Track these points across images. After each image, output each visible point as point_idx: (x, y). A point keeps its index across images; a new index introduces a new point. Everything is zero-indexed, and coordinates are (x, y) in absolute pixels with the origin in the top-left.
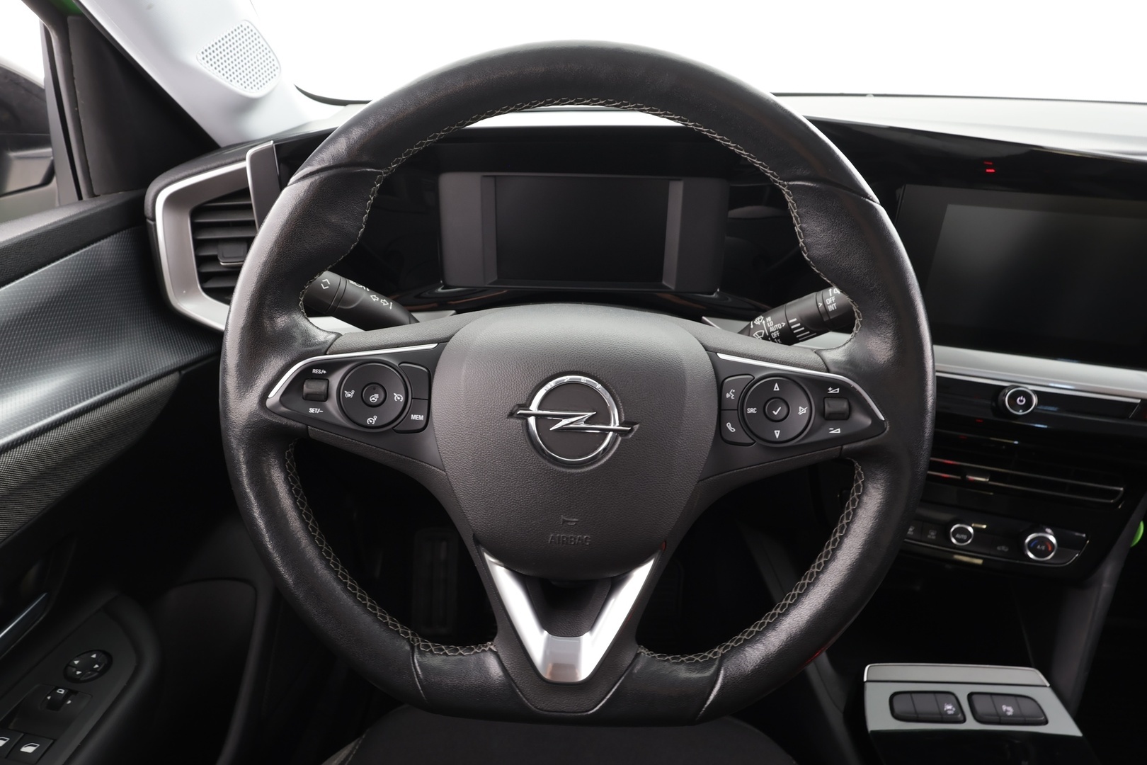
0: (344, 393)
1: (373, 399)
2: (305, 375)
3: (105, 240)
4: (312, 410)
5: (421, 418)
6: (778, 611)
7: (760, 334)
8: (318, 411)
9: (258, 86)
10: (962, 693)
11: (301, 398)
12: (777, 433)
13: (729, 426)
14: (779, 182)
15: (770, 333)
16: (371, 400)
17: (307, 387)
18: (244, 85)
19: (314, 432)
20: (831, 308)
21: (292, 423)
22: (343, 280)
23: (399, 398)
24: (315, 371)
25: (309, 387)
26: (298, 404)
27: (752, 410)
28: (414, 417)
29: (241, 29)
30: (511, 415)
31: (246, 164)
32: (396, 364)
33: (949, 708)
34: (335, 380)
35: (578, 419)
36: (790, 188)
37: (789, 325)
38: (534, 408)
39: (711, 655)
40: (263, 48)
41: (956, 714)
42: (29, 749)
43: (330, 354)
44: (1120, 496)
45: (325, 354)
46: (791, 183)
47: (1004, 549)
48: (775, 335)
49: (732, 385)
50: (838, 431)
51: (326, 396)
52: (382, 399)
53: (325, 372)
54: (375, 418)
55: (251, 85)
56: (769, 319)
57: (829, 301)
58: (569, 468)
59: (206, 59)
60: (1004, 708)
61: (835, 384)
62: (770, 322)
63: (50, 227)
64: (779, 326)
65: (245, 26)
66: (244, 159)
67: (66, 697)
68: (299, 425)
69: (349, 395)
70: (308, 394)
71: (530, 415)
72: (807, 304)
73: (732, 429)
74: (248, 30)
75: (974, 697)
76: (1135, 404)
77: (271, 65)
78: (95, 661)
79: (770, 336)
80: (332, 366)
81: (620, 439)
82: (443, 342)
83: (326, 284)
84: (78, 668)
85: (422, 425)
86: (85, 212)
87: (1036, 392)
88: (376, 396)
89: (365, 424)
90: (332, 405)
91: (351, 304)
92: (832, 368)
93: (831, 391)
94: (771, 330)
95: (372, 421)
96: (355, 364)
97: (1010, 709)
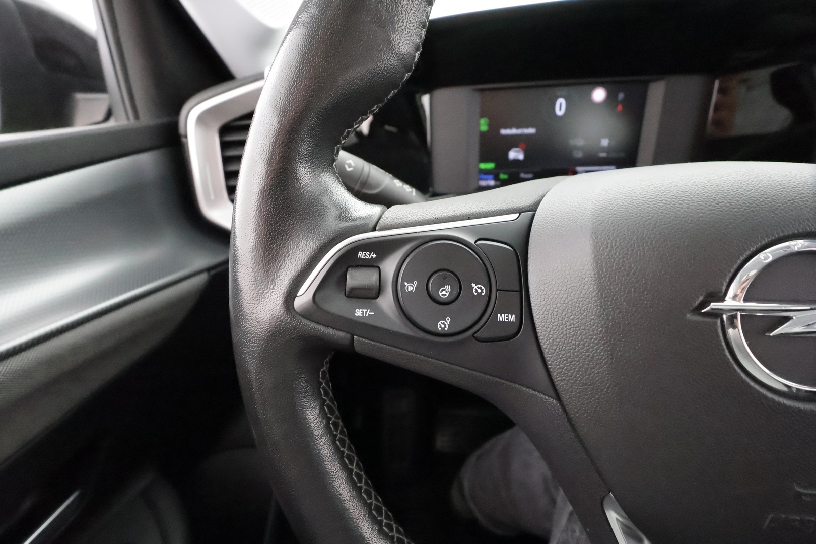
0: (403, 286)
1: (444, 292)
2: (348, 260)
4: (359, 313)
8: (367, 312)
11: (342, 295)
16: (440, 294)
17: (351, 277)
19: (362, 344)
21: (332, 332)
23: (479, 291)
24: (361, 255)
25: (356, 278)
26: (338, 305)
28: (501, 318)
30: (697, 311)
32: (470, 240)
43: (381, 230)
45: (374, 230)
51: (379, 291)
52: (455, 293)
53: (374, 256)
68: (341, 335)
69: (410, 287)
70: (353, 289)
80: (384, 248)
82: (528, 211)
85: (515, 330)
88: (448, 288)
90: (386, 302)
95: (444, 325)
96: (421, 241)
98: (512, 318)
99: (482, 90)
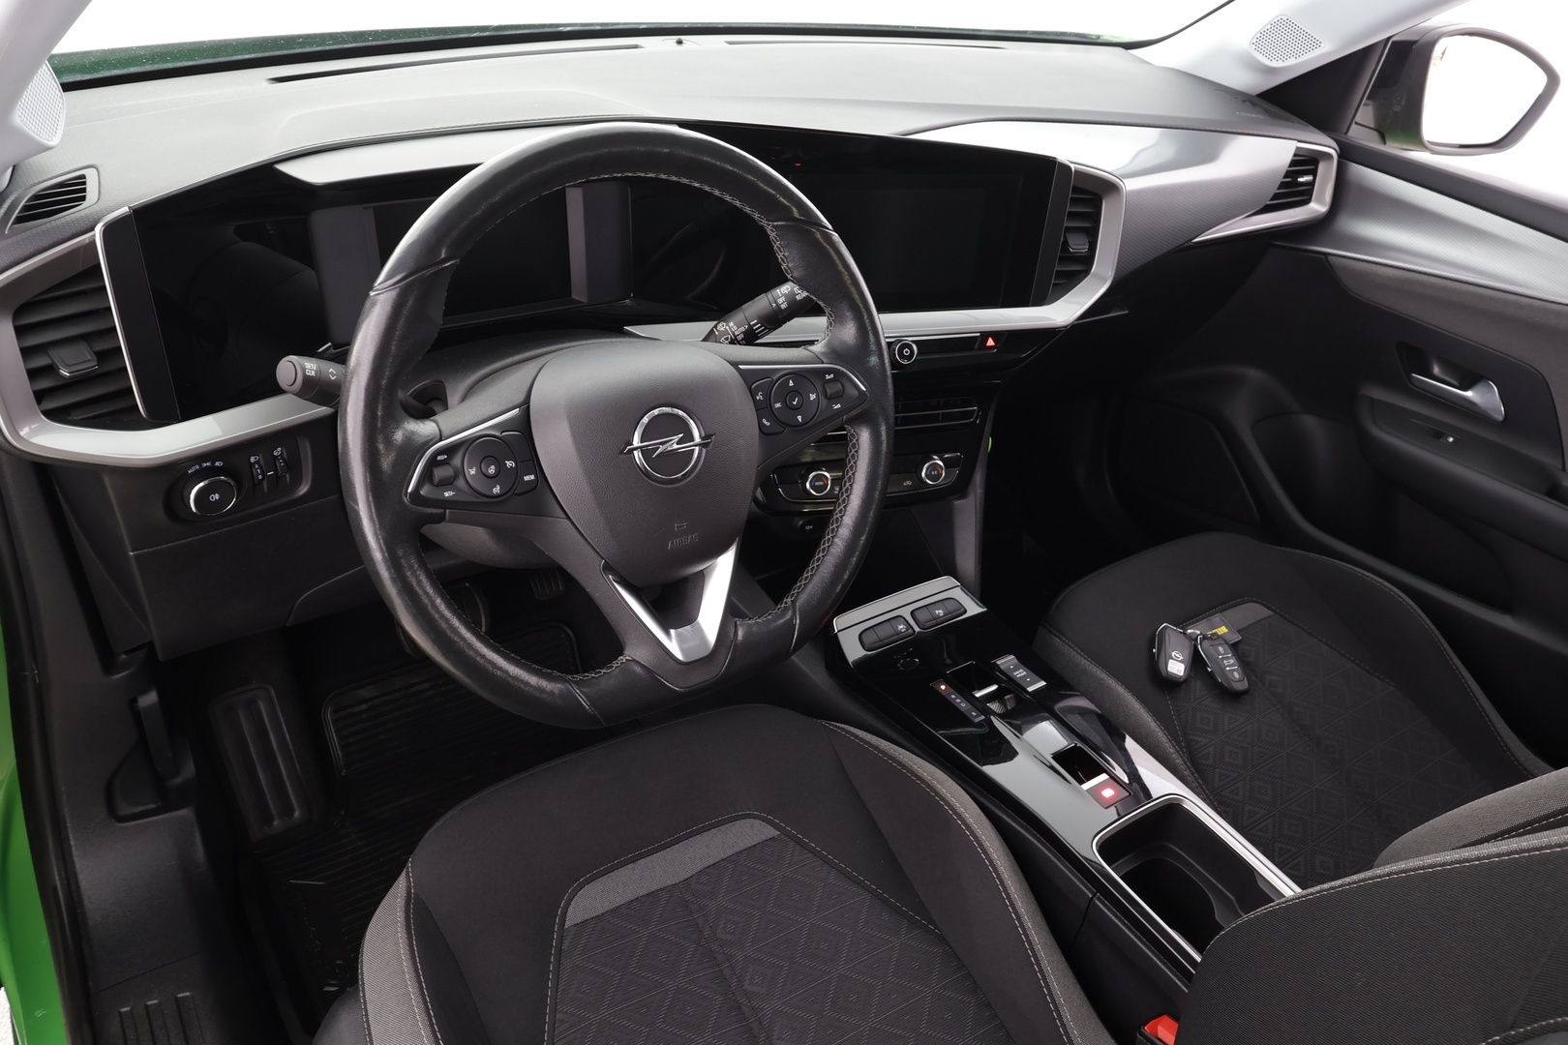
0: (468, 472)
1: (491, 471)
2: (433, 463)
4: (447, 494)
5: (536, 477)
6: (821, 554)
7: (727, 339)
8: (451, 493)
10: (906, 613)
11: (434, 486)
12: (800, 418)
13: (764, 421)
14: (764, 223)
15: (735, 337)
16: (489, 472)
17: (437, 473)
19: (451, 513)
20: (783, 306)
23: (510, 465)
24: (439, 458)
25: (439, 473)
26: (432, 492)
27: (778, 405)
28: (526, 478)
30: (622, 452)
32: (498, 434)
33: (901, 627)
34: (458, 462)
35: (673, 444)
36: (774, 226)
37: (751, 327)
38: (636, 442)
39: (783, 605)
41: (907, 630)
43: (443, 442)
44: (975, 414)
45: (441, 440)
46: (775, 223)
47: (909, 483)
48: (740, 338)
49: (758, 389)
50: (839, 406)
52: (497, 470)
53: (447, 457)
54: (498, 487)
56: (731, 324)
57: (780, 301)
58: (673, 484)
60: (937, 612)
61: (829, 371)
62: (732, 326)
64: (742, 329)
68: (439, 510)
69: (471, 472)
70: (440, 481)
71: (636, 449)
72: (761, 304)
73: (769, 424)
75: (916, 613)
76: (977, 337)
79: (736, 339)
80: (450, 450)
81: (704, 450)
82: (525, 405)
85: (536, 483)
87: (914, 342)
88: (493, 467)
89: (491, 494)
90: (461, 483)
92: (825, 360)
93: (828, 377)
94: (736, 333)
95: (497, 490)
96: (469, 443)
97: (941, 611)
98: (532, 477)
99: (365, 208)
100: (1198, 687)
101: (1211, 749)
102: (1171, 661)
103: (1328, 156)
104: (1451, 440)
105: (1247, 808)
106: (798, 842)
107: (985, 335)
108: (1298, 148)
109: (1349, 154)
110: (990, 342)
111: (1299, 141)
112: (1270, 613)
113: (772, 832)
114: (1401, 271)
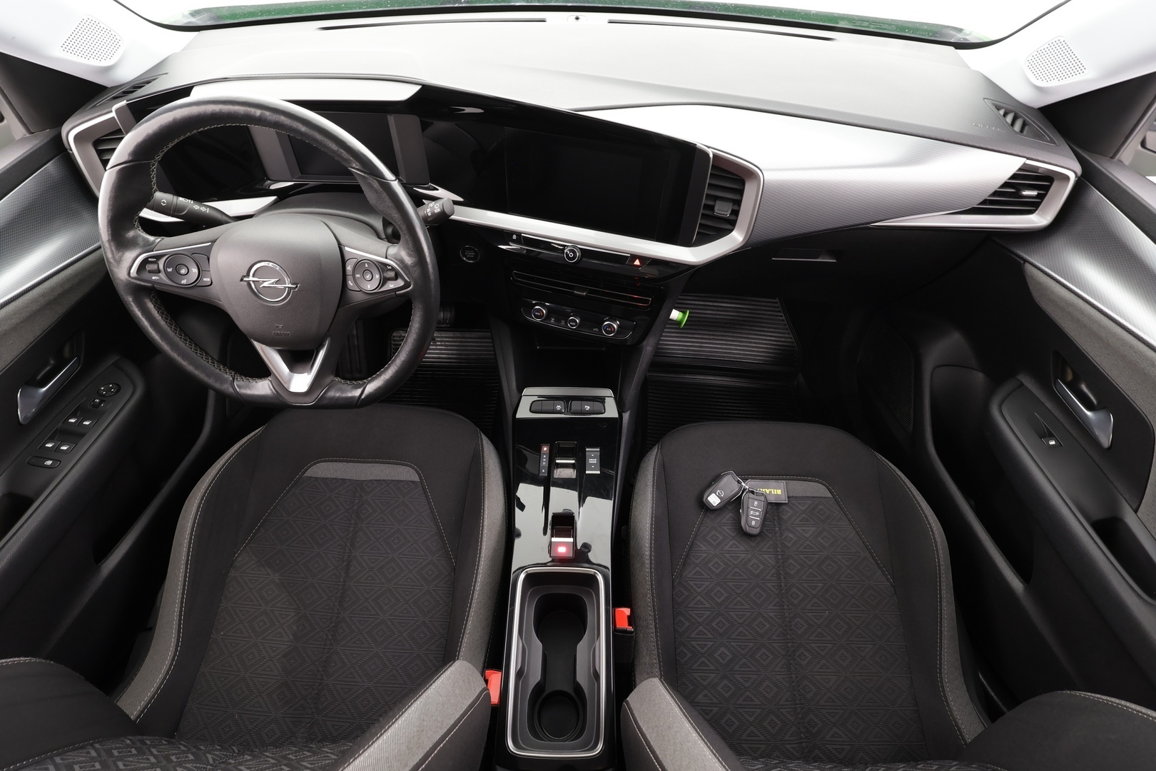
0: (167, 270)
1: (182, 272)
2: (145, 262)
3: (50, 163)
4: (154, 278)
5: (209, 280)
8: (157, 278)
9: (110, 57)
11: (147, 273)
12: (369, 286)
13: (350, 282)
17: (148, 267)
18: (99, 59)
19: (157, 288)
21: (146, 283)
22: (175, 197)
23: (195, 271)
24: (150, 260)
26: (146, 276)
27: (358, 276)
28: (205, 279)
29: (84, 22)
31: (113, 114)
32: (189, 254)
33: (558, 407)
34: (161, 263)
35: (271, 283)
38: (250, 276)
40: (104, 30)
41: (561, 409)
42: (87, 423)
43: (157, 251)
44: (650, 302)
45: (155, 251)
49: (349, 263)
50: (393, 286)
51: (159, 271)
52: (187, 271)
53: (155, 260)
54: (185, 281)
55: (104, 58)
59: (66, 50)
60: (586, 407)
63: (8, 167)
65: (86, 19)
66: (112, 111)
67: (100, 403)
68: (150, 284)
69: (169, 270)
70: (150, 271)
71: (250, 280)
73: (352, 284)
74: (89, 21)
76: (627, 256)
77: (114, 39)
78: (112, 388)
80: (158, 257)
81: (291, 291)
82: (215, 242)
83: (164, 203)
84: (104, 390)
85: (210, 283)
86: (26, 152)
88: (183, 270)
89: (181, 283)
90: (162, 275)
91: (184, 211)
92: (388, 257)
93: (388, 268)
95: (184, 282)
97: (589, 407)
100: (728, 517)
101: (705, 555)
102: (713, 494)
103: (1067, 178)
104: (1053, 443)
105: (699, 598)
106: (424, 490)
107: (634, 257)
108: (1025, 163)
109: (1089, 177)
110: (637, 262)
111: (1028, 159)
112: (830, 495)
113: (416, 479)
114: (1073, 295)
